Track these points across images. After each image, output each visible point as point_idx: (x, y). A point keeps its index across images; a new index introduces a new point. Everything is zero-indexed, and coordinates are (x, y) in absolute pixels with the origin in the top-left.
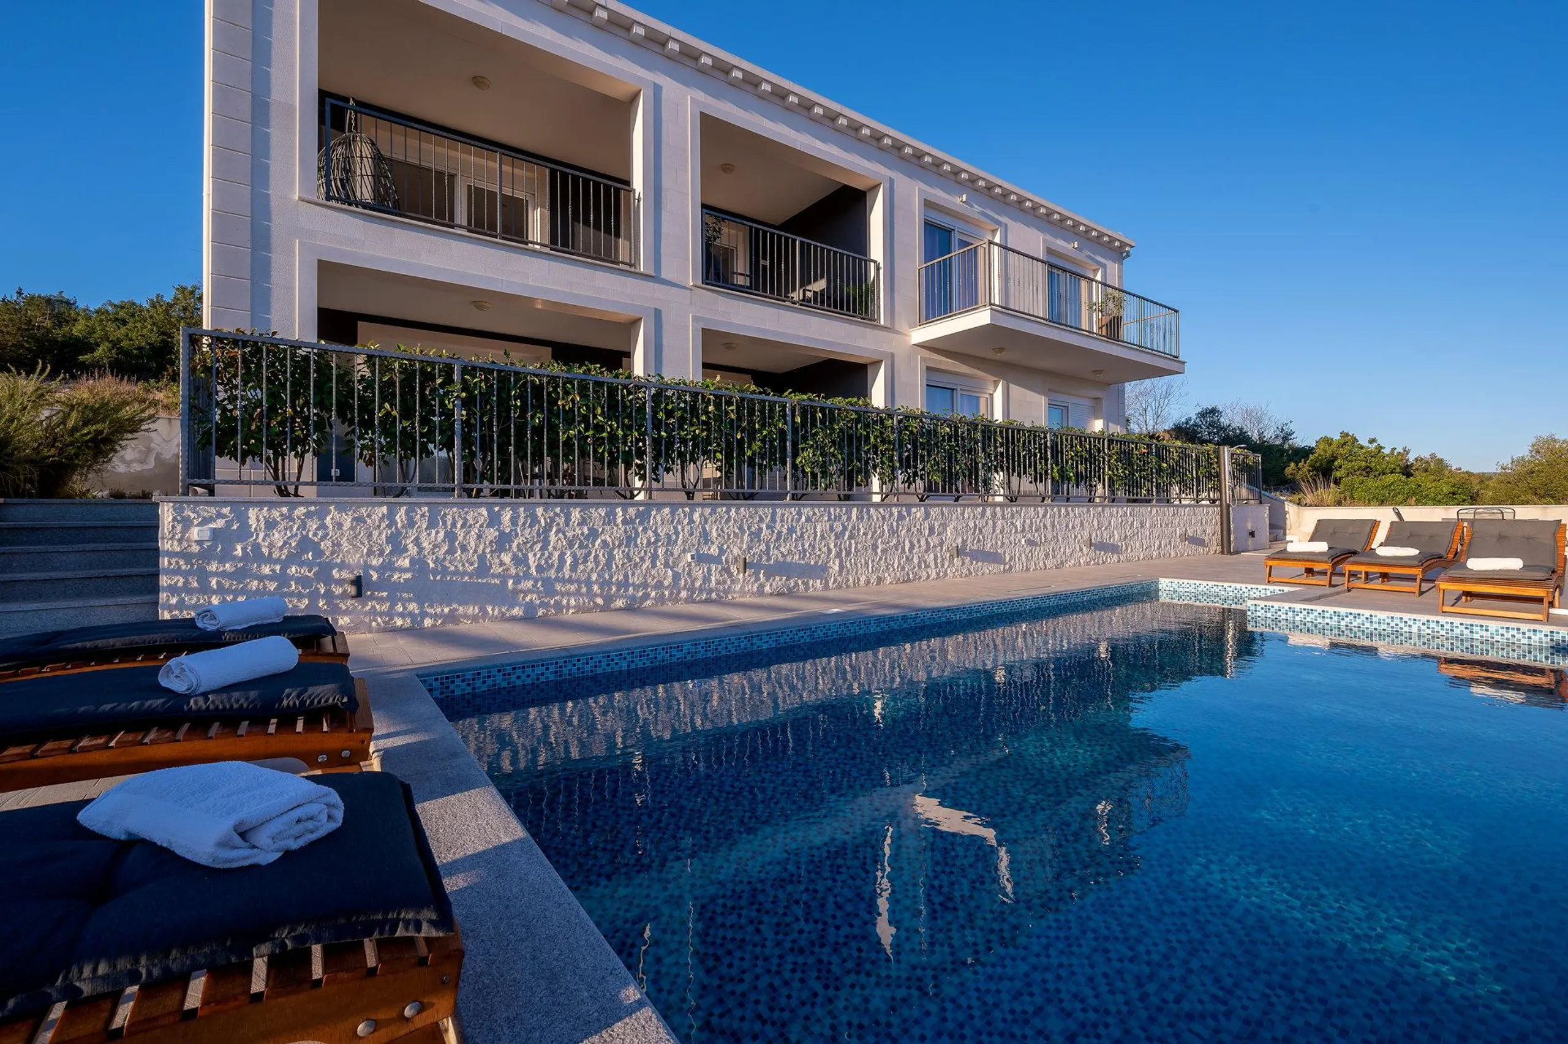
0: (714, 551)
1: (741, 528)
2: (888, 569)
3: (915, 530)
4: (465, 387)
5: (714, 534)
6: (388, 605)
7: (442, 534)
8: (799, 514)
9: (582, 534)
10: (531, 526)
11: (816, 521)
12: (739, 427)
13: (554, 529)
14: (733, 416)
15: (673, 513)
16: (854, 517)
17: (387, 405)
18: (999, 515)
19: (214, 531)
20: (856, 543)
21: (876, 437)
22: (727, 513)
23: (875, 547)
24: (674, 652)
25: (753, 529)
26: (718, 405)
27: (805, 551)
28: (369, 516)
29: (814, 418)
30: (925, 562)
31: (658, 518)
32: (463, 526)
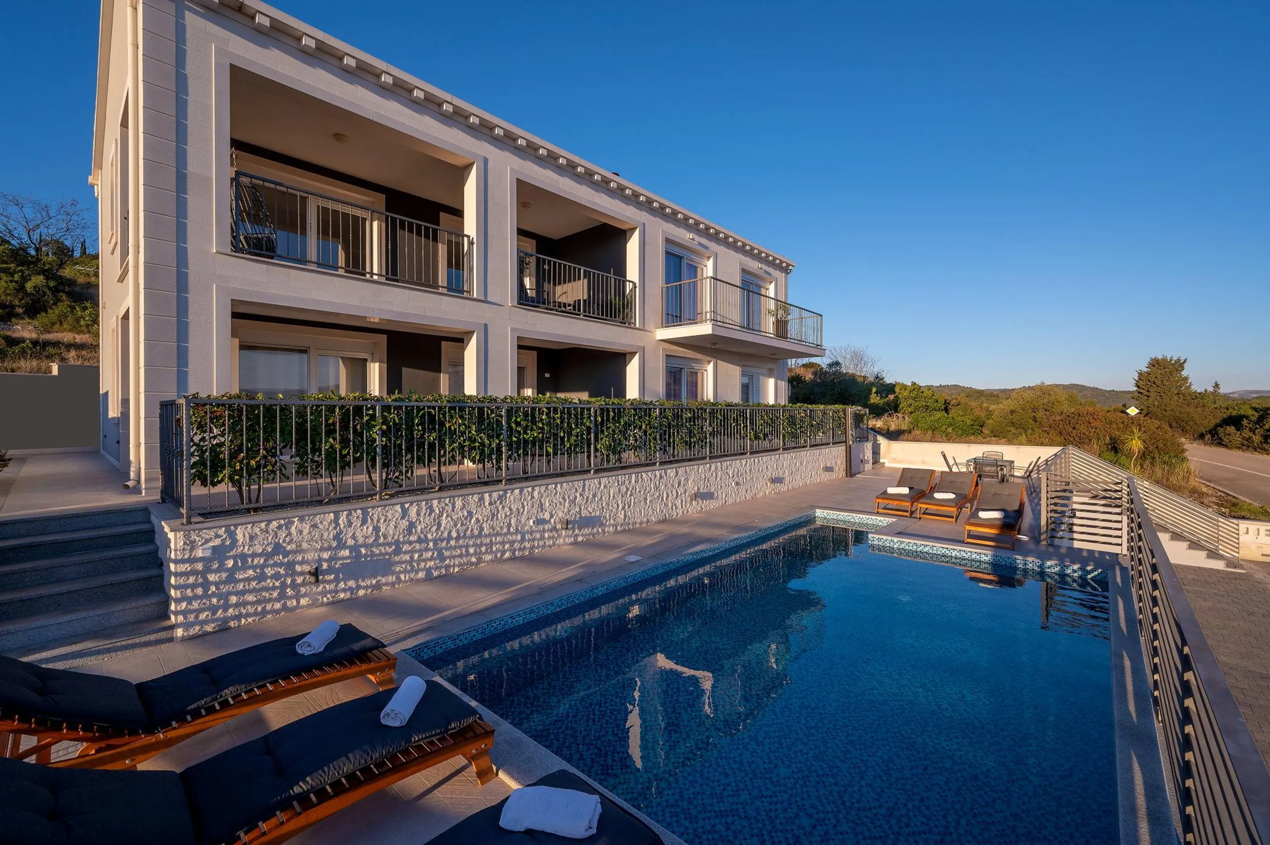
0: (547, 516)
1: (564, 499)
2: (653, 513)
3: (669, 485)
4: (385, 421)
5: (547, 504)
6: (334, 584)
7: (371, 528)
8: (600, 483)
9: (463, 516)
10: (430, 515)
11: (610, 487)
12: (561, 428)
13: (445, 515)
14: (558, 421)
15: (521, 493)
16: (633, 481)
17: (331, 440)
18: (719, 468)
19: (214, 548)
20: (634, 499)
21: (646, 425)
22: (555, 488)
23: (646, 499)
24: (549, 607)
25: (571, 498)
26: (548, 414)
27: (603, 508)
28: (321, 522)
29: (608, 415)
30: (675, 505)
31: (512, 498)
32: (385, 521)
